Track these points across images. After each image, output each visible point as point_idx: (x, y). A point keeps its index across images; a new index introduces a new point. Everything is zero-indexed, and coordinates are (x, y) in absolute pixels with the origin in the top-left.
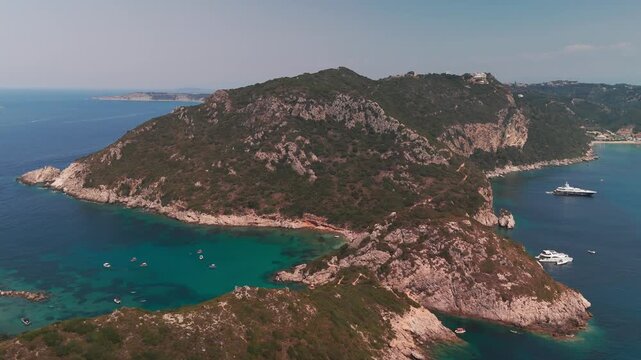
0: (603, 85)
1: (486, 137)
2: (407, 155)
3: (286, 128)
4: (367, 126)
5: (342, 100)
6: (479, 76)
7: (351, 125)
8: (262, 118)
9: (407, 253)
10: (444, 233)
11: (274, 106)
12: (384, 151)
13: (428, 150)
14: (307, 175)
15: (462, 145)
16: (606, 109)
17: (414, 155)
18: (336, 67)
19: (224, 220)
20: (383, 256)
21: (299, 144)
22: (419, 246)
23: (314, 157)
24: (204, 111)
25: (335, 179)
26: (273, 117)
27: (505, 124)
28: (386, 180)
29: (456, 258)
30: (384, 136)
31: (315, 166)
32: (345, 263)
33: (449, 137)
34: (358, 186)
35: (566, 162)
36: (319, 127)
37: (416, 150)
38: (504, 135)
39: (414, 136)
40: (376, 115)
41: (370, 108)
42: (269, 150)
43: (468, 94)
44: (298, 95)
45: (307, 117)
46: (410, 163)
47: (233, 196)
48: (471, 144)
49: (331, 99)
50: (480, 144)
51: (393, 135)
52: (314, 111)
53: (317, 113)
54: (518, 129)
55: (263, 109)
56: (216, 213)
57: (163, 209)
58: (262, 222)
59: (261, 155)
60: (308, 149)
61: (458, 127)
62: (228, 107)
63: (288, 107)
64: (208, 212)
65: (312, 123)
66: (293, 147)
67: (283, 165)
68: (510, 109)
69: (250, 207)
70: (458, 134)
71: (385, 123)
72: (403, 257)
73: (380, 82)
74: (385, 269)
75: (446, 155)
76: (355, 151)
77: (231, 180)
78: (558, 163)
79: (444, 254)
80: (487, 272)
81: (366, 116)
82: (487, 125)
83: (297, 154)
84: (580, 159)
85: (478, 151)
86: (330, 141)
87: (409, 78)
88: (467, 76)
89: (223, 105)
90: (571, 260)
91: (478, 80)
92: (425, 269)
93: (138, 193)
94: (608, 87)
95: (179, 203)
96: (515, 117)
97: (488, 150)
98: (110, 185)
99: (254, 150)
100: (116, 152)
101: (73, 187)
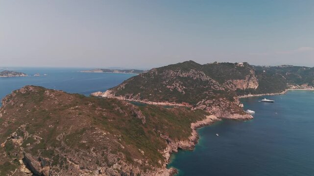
0: (304, 67)
1: (242, 85)
2: (212, 87)
3: (175, 79)
4: (200, 79)
5: (192, 71)
6: (240, 63)
7: (195, 78)
8: (168, 76)
9: (210, 105)
10: (219, 101)
11: (172, 73)
12: (205, 86)
13: (218, 86)
14: (182, 92)
15: (232, 86)
16: (300, 77)
17: (214, 87)
18: (188, 61)
19: (159, 103)
20: (205, 106)
21: (180, 84)
22: (213, 103)
23: (184, 87)
24: (149, 74)
25: (190, 93)
26: (171, 76)
27: (249, 80)
28: (206, 94)
29: (221, 106)
30: (205, 82)
31: (185, 90)
32: (195, 109)
33: (227, 84)
34: (197, 95)
35: (272, 94)
36: (186, 79)
37: (215, 86)
38: (248, 84)
39: (214, 82)
40: (203, 76)
41: (201, 73)
42: (171, 85)
43: (235, 70)
44: (179, 70)
45: (181, 76)
46: (213, 89)
47: (161, 98)
48: (235, 86)
49: (188, 71)
50: (239, 87)
51: (208, 81)
52: (184, 74)
53: (184, 75)
54: (254, 82)
55: (168, 74)
56: (157, 102)
57: (141, 101)
58: (170, 104)
59: (168, 87)
60: (182, 85)
61: (231, 81)
62: (156, 73)
63: (176, 73)
64: (155, 102)
65: (183, 78)
66: (178, 85)
67: (175, 89)
68: (251, 75)
69: (166, 100)
70: (231, 83)
71: (205, 78)
72: (209, 106)
73: (204, 65)
74: (205, 109)
75: (224, 87)
76: (196, 86)
77: (160, 93)
78: (268, 94)
79: (219, 105)
80: (229, 109)
81: (200, 76)
82: (242, 80)
83: (179, 86)
84: (278, 94)
85: (238, 89)
86: (188, 83)
87: (215, 64)
88: (236, 64)
89: (155, 72)
90: (254, 112)
91: (240, 65)
92: (214, 108)
93: (132, 97)
94: (306, 68)
95: (146, 100)
96: (253, 78)
97: (242, 89)
98: (123, 96)
99: (166, 85)
100: (123, 86)
101: (111, 96)
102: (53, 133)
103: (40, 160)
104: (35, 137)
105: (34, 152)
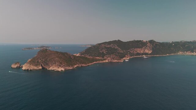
1: (140, 51)
4: (114, 48)
5: (112, 45)
7: (112, 48)
8: (101, 47)
11: (103, 45)
12: (115, 51)
15: (134, 52)
21: (105, 50)
26: (103, 47)
27: (145, 49)
29: (111, 57)
31: (106, 52)
41: (115, 45)
42: (101, 51)
44: (106, 44)
45: (107, 47)
47: (97, 55)
48: (136, 52)
49: (110, 44)
51: (117, 49)
52: (108, 46)
54: (148, 50)
58: (99, 58)
59: (100, 51)
61: (133, 49)
65: (108, 48)
67: (103, 52)
71: (116, 47)
76: (112, 51)
82: (140, 49)
85: (138, 53)
86: (109, 50)
89: (97, 45)
91: (144, 41)
95: (91, 56)
98: (83, 55)
100: (84, 51)
101: (80, 55)
102: (47, 59)
103: (44, 64)
104: (43, 60)
105: (43, 63)
